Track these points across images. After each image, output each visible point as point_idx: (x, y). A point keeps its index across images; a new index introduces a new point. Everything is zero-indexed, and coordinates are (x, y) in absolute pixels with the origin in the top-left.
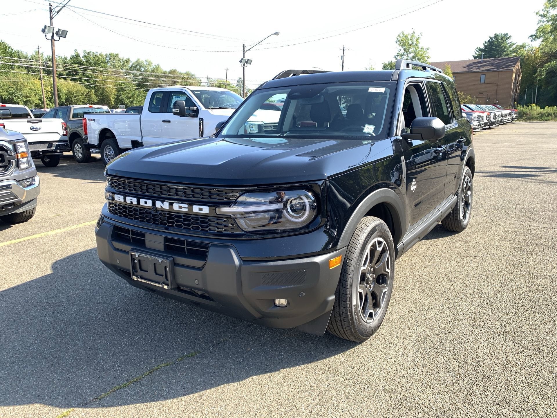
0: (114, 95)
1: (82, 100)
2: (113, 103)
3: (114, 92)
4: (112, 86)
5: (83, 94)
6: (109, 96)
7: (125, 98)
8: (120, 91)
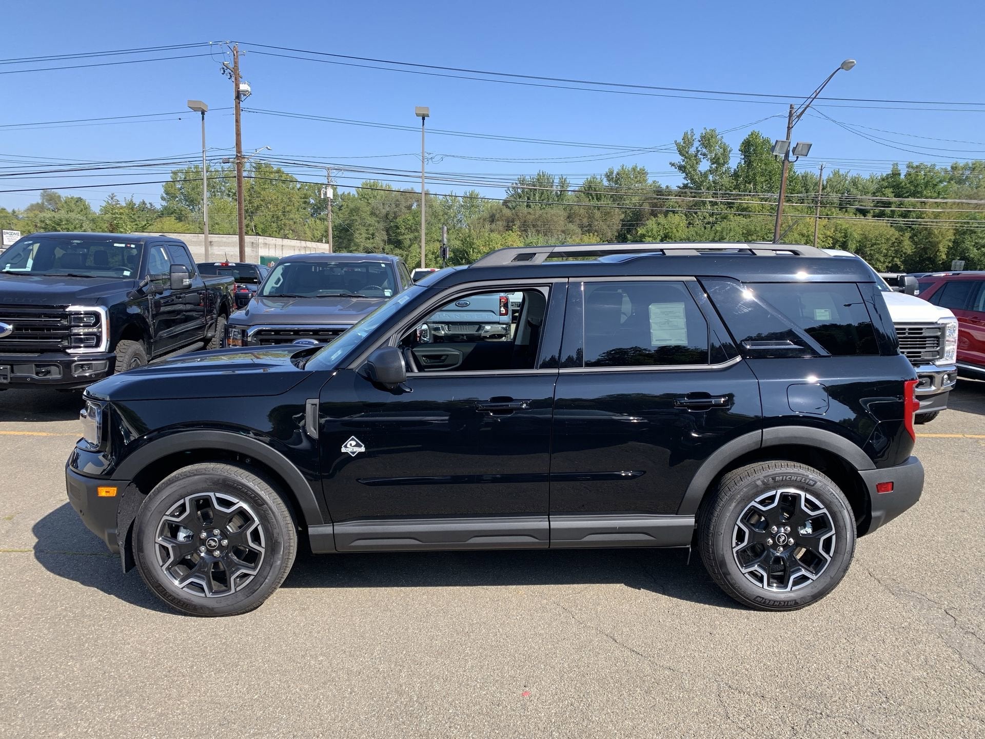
0: (950, 240)
1: (884, 251)
2: (944, 257)
3: (950, 236)
4: (946, 226)
5: (888, 239)
6: (938, 243)
7: (971, 247)
8: (964, 233)
